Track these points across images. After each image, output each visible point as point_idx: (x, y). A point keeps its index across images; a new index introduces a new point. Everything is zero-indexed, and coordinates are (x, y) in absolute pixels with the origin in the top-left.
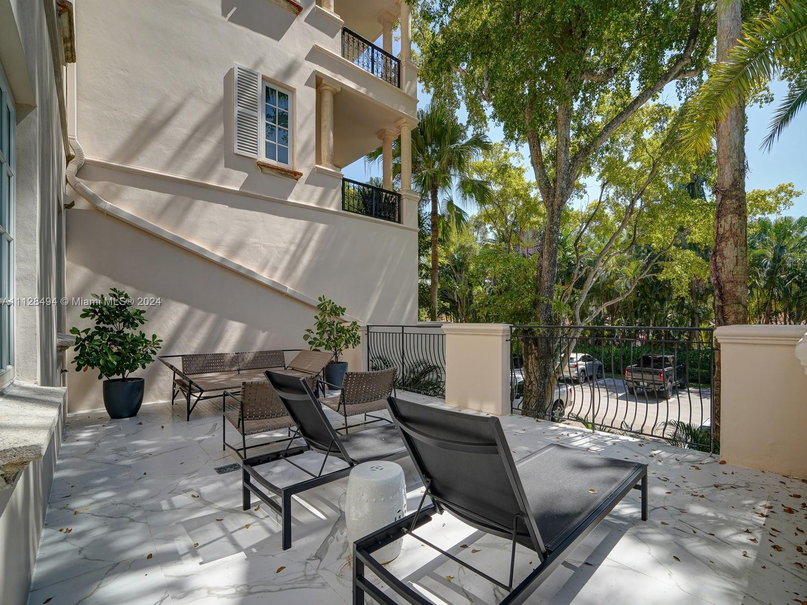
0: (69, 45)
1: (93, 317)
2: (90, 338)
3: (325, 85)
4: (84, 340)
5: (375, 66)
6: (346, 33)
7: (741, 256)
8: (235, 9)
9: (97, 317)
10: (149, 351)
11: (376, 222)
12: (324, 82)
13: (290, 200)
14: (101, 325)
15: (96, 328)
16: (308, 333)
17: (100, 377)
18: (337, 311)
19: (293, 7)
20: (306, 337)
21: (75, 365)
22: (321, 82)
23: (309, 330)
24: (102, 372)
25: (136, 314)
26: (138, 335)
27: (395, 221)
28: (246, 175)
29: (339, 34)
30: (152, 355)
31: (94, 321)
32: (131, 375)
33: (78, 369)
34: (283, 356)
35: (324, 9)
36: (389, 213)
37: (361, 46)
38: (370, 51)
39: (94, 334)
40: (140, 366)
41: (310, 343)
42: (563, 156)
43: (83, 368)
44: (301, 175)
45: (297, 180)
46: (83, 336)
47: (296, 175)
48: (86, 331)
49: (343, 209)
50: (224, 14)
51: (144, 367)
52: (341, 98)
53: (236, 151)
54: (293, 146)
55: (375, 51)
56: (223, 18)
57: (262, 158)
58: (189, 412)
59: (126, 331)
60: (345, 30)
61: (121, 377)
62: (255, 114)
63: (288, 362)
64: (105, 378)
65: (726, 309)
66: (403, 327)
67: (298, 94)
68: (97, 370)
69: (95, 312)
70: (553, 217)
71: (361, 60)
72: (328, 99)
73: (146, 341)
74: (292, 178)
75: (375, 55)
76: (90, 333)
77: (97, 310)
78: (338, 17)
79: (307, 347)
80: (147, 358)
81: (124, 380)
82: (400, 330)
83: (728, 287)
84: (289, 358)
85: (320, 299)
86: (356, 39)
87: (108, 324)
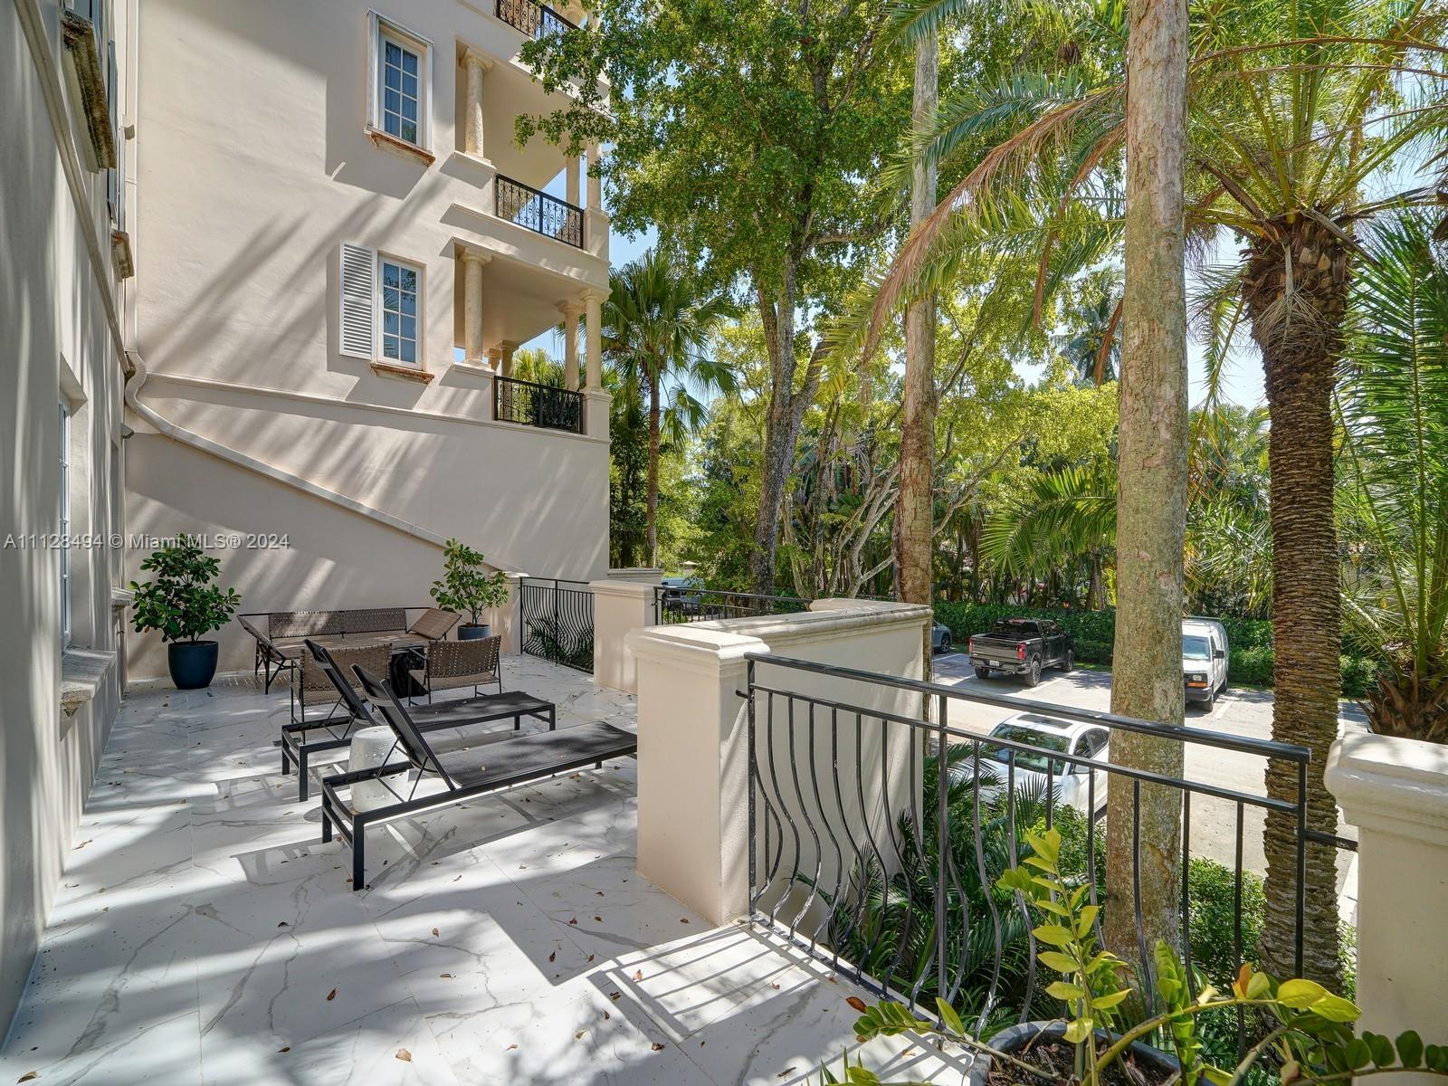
0: (126, 265)
1: (155, 568)
2: (151, 594)
3: (469, 255)
4: (144, 597)
5: (544, 221)
6: (501, 181)
7: (921, 508)
8: (343, 164)
9: (160, 568)
10: (225, 609)
11: (544, 433)
12: (467, 251)
13: (417, 410)
14: (166, 578)
15: (159, 581)
16: (436, 587)
17: (164, 640)
18: (471, 558)
19: (421, 157)
20: (433, 592)
21: (134, 625)
22: (463, 251)
23: (437, 583)
24: (166, 634)
25: (207, 564)
26: (210, 589)
27: (577, 432)
28: (356, 379)
29: (490, 185)
30: (228, 614)
31: (157, 573)
32: (203, 638)
33: (138, 630)
34: (404, 616)
35: (468, 155)
36: (565, 420)
37: (523, 196)
38: (538, 202)
39: (157, 588)
40: (213, 628)
41: (438, 599)
42: (783, 352)
43: (144, 628)
44: (432, 377)
45: (427, 383)
46: (143, 591)
47: (425, 378)
48: (147, 585)
49: (496, 418)
50: (329, 171)
51: (217, 628)
52: (493, 270)
53: (342, 351)
54: (423, 338)
55: (545, 200)
56: (327, 177)
57: (378, 356)
58: (268, 684)
59: (195, 584)
60: (499, 177)
61: (189, 638)
62: (367, 302)
63: (410, 624)
64: (170, 641)
65: (905, 572)
66: (556, 581)
67: (429, 272)
68: (161, 632)
69: (158, 563)
70: (772, 434)
71: (523, 215)
72: (473, 275)
73: (220, 597)
74: (420, 381)
75: (545, 206)
76: (151, 588)
77: (161, 560)
78: (488, 163)
79: (436, 605)
80: (222, 618)
81: (194, 643)
82: (552, 584)
83: (907, 545)
84: (413, 618)
85: (448, 543)
86: (516, 188)
87: (174, 576)
